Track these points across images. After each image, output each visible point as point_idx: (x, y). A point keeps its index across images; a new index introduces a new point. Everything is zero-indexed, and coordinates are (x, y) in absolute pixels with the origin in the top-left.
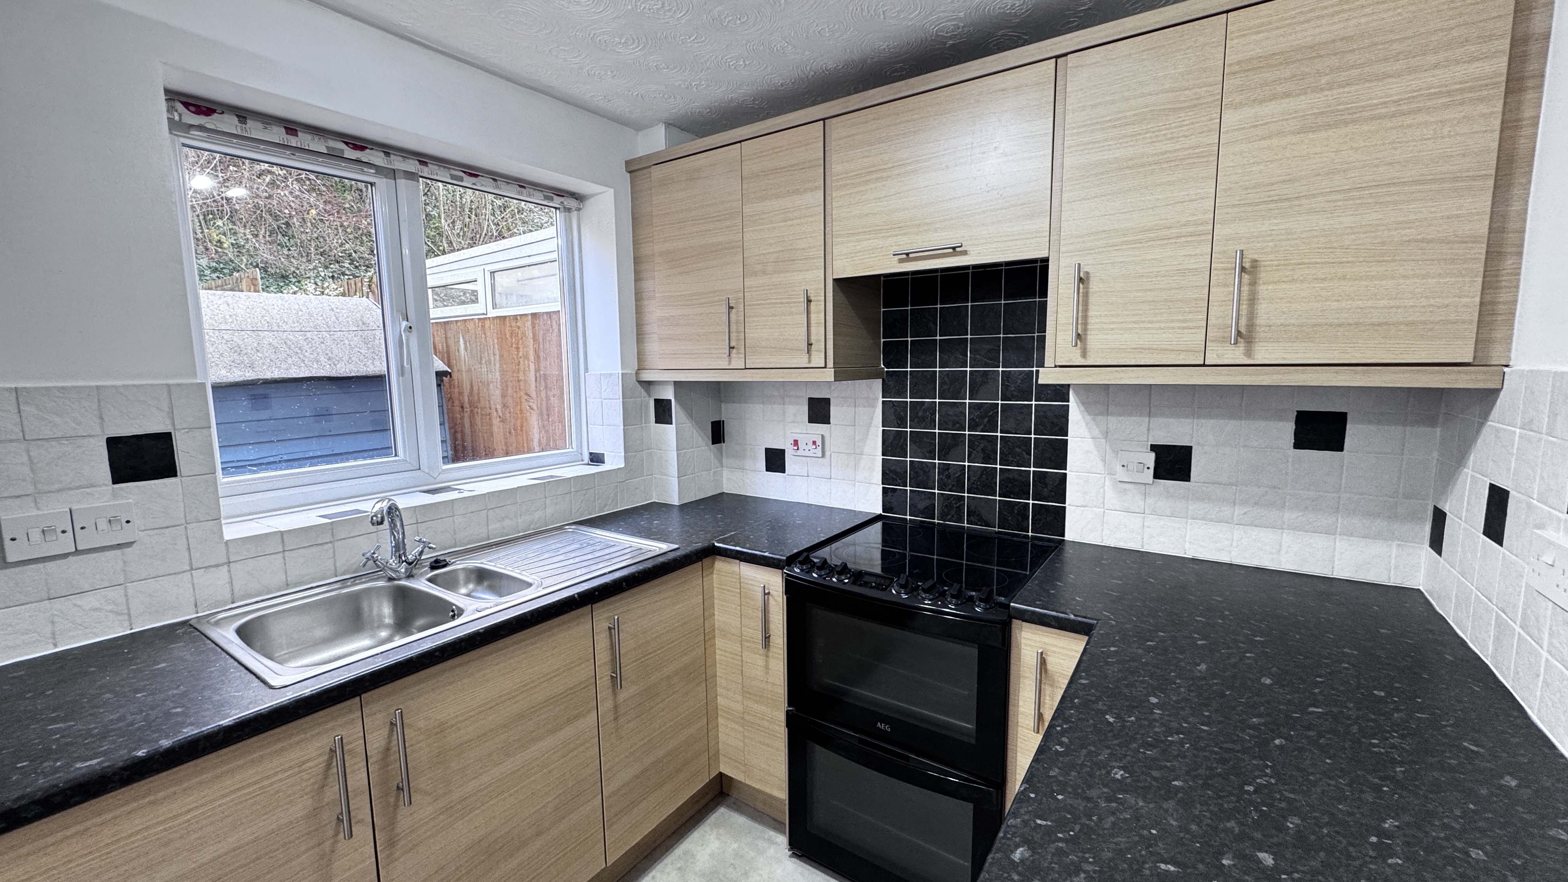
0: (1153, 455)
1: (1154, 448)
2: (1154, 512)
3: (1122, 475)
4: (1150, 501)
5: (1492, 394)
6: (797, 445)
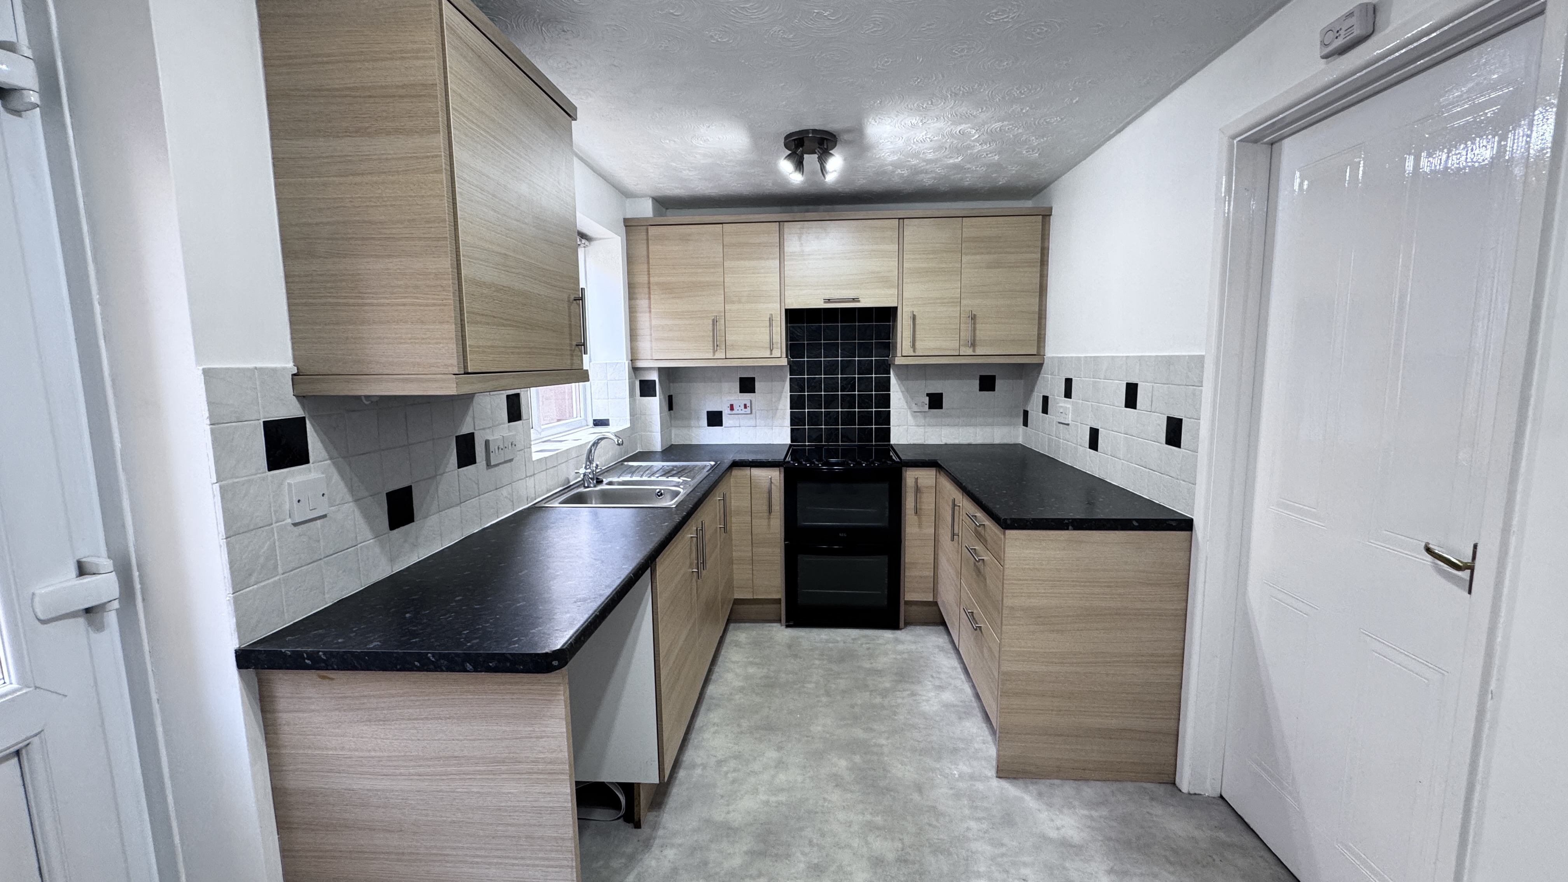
0: (927, 398)
1: (928, 395)
2: (929, 425)
3: (916, 409)
4: (927, 420)
5: (1041, 365)
6: (732, 407)
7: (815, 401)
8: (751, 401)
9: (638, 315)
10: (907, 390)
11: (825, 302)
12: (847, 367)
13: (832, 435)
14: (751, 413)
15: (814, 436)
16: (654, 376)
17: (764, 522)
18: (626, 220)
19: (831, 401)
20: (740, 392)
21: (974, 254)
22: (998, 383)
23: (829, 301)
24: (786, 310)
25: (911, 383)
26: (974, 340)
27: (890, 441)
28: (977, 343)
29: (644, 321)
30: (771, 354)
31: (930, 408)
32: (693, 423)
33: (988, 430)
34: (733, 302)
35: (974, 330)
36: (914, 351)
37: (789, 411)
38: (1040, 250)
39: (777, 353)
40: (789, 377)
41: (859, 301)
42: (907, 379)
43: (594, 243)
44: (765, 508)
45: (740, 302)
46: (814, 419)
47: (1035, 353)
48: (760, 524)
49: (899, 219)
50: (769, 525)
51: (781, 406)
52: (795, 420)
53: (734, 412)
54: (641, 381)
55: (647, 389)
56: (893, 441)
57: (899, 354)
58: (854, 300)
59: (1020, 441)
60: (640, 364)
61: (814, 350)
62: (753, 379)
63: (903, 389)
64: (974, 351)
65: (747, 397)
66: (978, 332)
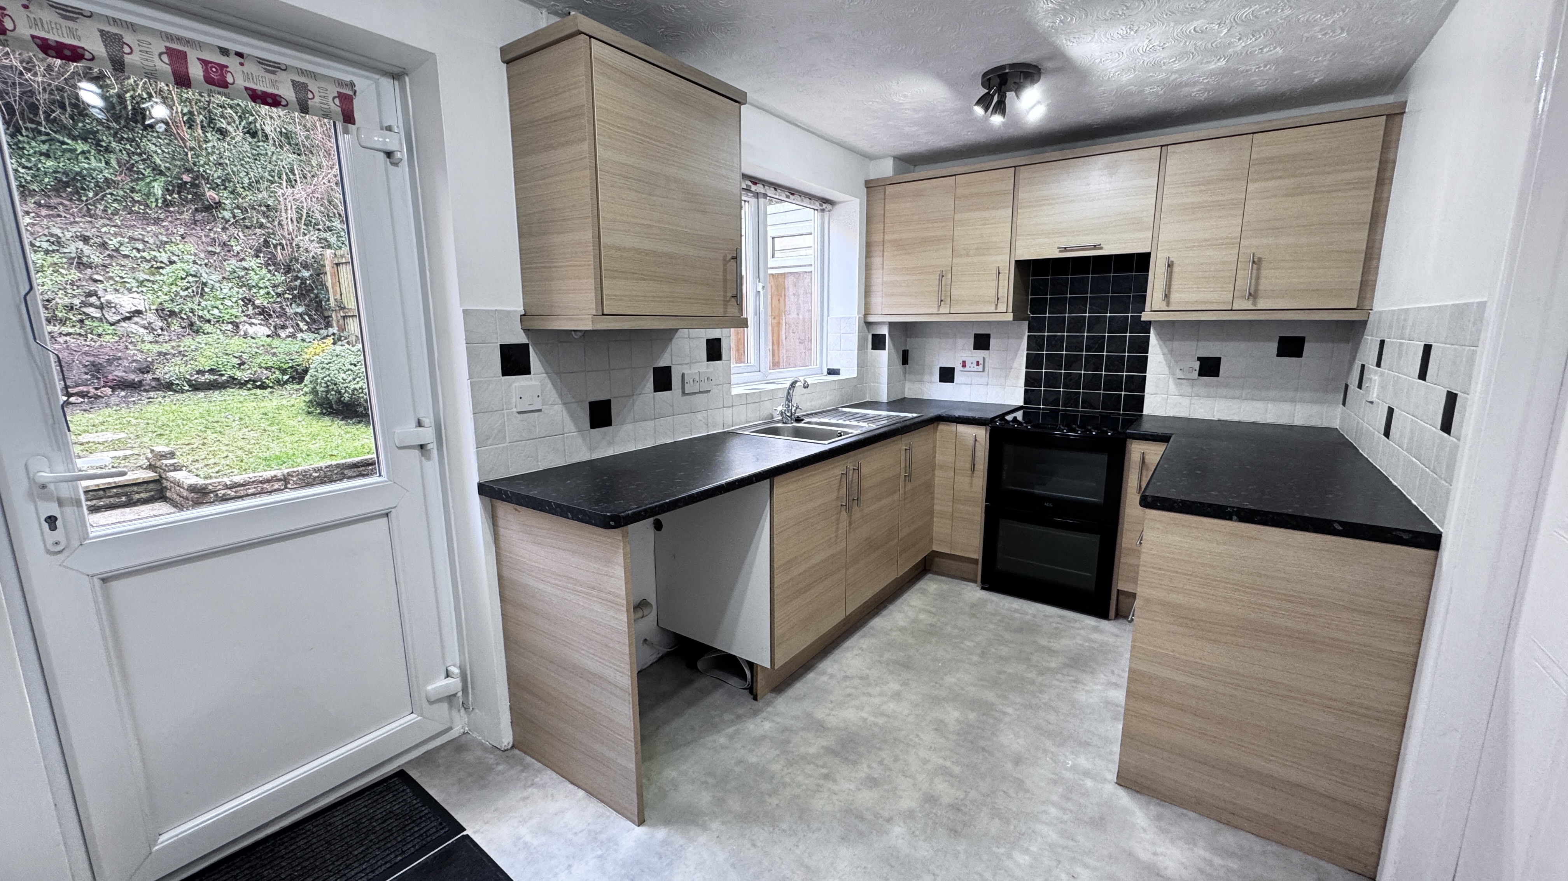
0: (1198, 363)
1: (1199, 359)
2: (1197, 396)
3: (1179, 374)
4: (1195, 389)
5: (1364, 323)
6: (964, 364)
7: (1054, 361)
8: (984, 359)
9: (873, 272)
10: (1171, 351)
11: (1060, 251)
12: (1094, 324)
13: (1071, 399)
14: (984, 370)
15: (1051, 399)
16: (884, 331)
17: (967, 480)
18: (867, 182)
19: (1072, 362)
20: (974, 349)
21: (1267, 180)
22: (1308, 348)
23: (1065, 249)
24: (1016, 261)
25: (1176, 344)
26: (1256, 290)
27: (1142, 411)
28: (1260, 294)
29: (879, 278)
30: (996, 309)
31: (1200, 375)
32: (926, 378)
33: (1287, 407)
34: (960, 256)
35: (1258, 278)
36: (1168, 305)
37: (1024, 370)
38: (1377, 164)
39: (1002, 308)
40: (1027, 334)
41: (1101, 248)
42: (1172, 339)
43: (837, 206)
44: (968, 466)
45: (968, 255)
46: (1052, 380)
47: (1355, 307)
48: (963, 481)
49: (1162, 146)
50: (971, 483)
51: (1015, 365)
52: (1030, 380)
53: (965, 369)
54: (873, 335)
55: (878, 342)
56: (1146, 411)
57: (1147, 308)
58: (1095, 247)
59: (1336, 424)
60: (871, 319)
61: (1058, 305)
62: (988, 336)
63: (1166, 351)
64: (1254, 304)
65: (981, 354)
66: (1263, 281)
